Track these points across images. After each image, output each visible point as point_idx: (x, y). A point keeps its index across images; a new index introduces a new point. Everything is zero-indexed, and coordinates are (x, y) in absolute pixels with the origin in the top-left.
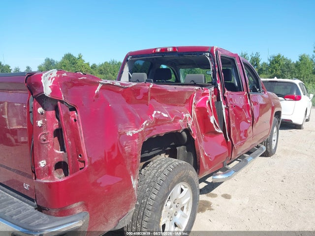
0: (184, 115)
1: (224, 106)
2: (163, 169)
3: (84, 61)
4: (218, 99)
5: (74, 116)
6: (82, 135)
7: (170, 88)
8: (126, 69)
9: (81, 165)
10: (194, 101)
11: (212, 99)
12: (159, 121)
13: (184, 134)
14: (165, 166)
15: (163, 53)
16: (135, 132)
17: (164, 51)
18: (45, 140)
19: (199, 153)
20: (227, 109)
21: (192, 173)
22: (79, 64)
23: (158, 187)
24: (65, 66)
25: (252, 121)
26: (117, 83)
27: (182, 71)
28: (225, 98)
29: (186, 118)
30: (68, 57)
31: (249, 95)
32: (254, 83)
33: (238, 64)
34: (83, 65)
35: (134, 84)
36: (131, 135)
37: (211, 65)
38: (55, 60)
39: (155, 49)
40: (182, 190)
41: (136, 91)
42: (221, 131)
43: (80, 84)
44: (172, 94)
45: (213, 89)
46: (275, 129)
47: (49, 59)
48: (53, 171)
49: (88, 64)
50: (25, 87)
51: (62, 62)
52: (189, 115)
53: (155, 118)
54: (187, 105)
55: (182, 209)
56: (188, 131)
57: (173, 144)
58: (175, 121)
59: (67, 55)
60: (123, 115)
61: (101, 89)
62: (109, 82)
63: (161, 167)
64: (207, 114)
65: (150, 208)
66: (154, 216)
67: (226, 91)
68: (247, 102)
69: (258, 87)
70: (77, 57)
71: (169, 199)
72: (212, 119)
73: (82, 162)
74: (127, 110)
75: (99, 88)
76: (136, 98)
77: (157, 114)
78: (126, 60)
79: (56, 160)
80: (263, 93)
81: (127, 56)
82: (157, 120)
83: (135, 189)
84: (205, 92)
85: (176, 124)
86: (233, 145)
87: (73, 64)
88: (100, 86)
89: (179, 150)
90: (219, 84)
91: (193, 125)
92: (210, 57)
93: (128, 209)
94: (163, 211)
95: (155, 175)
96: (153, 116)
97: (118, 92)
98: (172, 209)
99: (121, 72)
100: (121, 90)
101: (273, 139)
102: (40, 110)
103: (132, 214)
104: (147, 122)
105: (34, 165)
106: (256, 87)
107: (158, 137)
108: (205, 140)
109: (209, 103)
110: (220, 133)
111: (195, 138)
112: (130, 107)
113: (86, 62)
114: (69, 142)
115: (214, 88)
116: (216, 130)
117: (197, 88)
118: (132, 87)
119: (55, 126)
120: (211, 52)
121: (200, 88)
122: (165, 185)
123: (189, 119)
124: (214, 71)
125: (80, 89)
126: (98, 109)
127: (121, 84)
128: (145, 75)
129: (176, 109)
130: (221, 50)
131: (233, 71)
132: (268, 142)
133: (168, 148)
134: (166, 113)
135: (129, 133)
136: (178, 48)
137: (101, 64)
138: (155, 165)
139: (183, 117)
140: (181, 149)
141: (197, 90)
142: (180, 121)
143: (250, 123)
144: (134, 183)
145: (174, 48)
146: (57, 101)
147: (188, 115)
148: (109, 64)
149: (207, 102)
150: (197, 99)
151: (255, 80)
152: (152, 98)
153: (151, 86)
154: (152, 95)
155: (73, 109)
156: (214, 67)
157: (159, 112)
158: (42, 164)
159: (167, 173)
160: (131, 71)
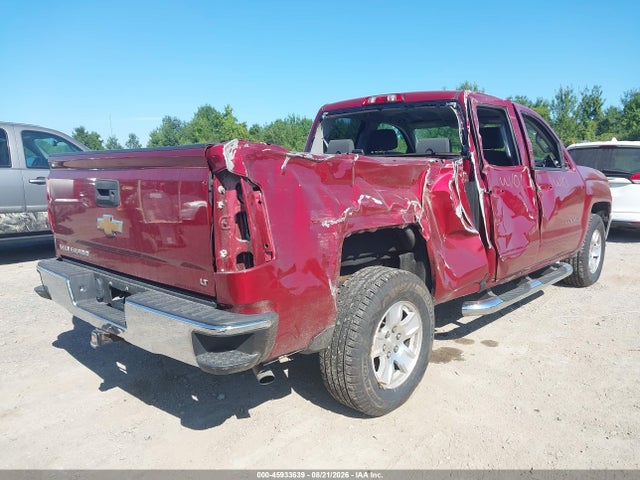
0: (409, 203)
1: (481, 191)
2: (375, 278)
3: (235, 119)
4: (471, 178)
5: (258, 198)
6: (268, 221)
7: (385, 161)
8: (320, 135)
9: (268, 257)
10: (427, 181)
11: (460, 178)
12: (368, 210)
13: (410, 233)
14: (378, 275)
15: (382, 104)
16: (333, 222)
17: (382, 101)
18: (225, 226)
19: (434, 263)
20: (487, 195)
21: (421, 289)
22: (227, 125)
23: (367, 301)
24: (200, 131)
25: (537, 216)
26: (309, 156)
27: (418, 133)
28: (483, 177)
29: (412, 207)
30: (206, 112)
31: (532, 172)
32: (550, 150)
33: (511, 118)
34: (234, 127)
35: (331, 156)
36: (328, 226)
37: (460, 123)
38: (182, 121)
39: (367, 98)
40: (405, 315)
41: (335, 165)
42: (474, 231)
43: (264, 157)
44: (388, 171)
45: (460, 161)
46: (596, 236)
47: (169, 119)
48: (235, 263)
49: (245, 126)
50: (205, 161)
51: (195, 123)
52: (418, 203)
53: (362, 205)
54: (415, 187)
55: (407, 342)
56: (415, 227)
57: (393, 249)
58: (393, 211)
59: (203, 109)
60: (317, 200)
61: (289, 163)
62: (298, 154)
63: (372, 276)
64: (451, 202)
65: (356, 328)
66: (362, 340)
67: (487, 165)
68: (528, 184)
69: (558, 158)
70: (222, 111)
71: (384, 320)
72: (459, 210)
73: (268, 253)
74: (321, 193)
75: (286, 162)
76: (334, 177)
77: (365, 199)
78: (319, 119)
79: (238, 250)
80: (567, 168)
81: (321, 113)
82: (365, 208)
83: (335, 298)
84: (447, 166)
85: (396, 216)
86: (497, 255)
87: (216, 126)
88: (287, 159)
89: (403, 259)
90: (472, 154)
91: (424, 217)
92: (457, 108)
93: (325, 323)
94: (375, 336)
95: (362, 286)
96: (359, 201)
97: (310, 168)
98: (389, 339)
99: (311, 140)
100: (314, 164)
101: (593, 254)
102: (221, 189)
103: (331, 333)
104: (350, 211)
105: (214, 254)
106: (553, 157)
107: (367, 233)
108: (447, 245)
109: (454, 184)
110: (475, 234)
111: (427, 238)
112: (325, 188)
113: (240, 121)
114: (254, 228)
115: (464, 160)
116: (466, 228)
117: (431, 160)
118: (329, 160)
119: (238, 209)
120: (460, 101)
121: (439, 160)
122: (377, 299)
123: (417, 209)
124: (465, 132)
125: (264, 163)
126: (286, 190)
127: (315, 156)
128: (350, 143)
129: (397, 194)
130: (479, 96)
131: (503, 131)
132: (580, 260)
133: (386, 257)
134: (379, 199)
135: (326, 224)
136: (405, 95)
137: (269, 124)
138: (363, 275)
139: (406, 205)
140: (406, 257)
141: (432, 164)
142: (402, 210)
143: (535, 220)
144: (334, 290)
145: (398, 96)
146: (239, 177)
147: (415, 203)
148: (285, 123)
149: (450, 182)
150: (432, 178)
151: (551, 146)
152: (357, 175)
153: (356, 159)
154: (359, 171)
155: (257, 188)
156: (465, 125)
157: (368, 197)
158: (223, 254)
159: (379, 283)
160: (328, 138)
